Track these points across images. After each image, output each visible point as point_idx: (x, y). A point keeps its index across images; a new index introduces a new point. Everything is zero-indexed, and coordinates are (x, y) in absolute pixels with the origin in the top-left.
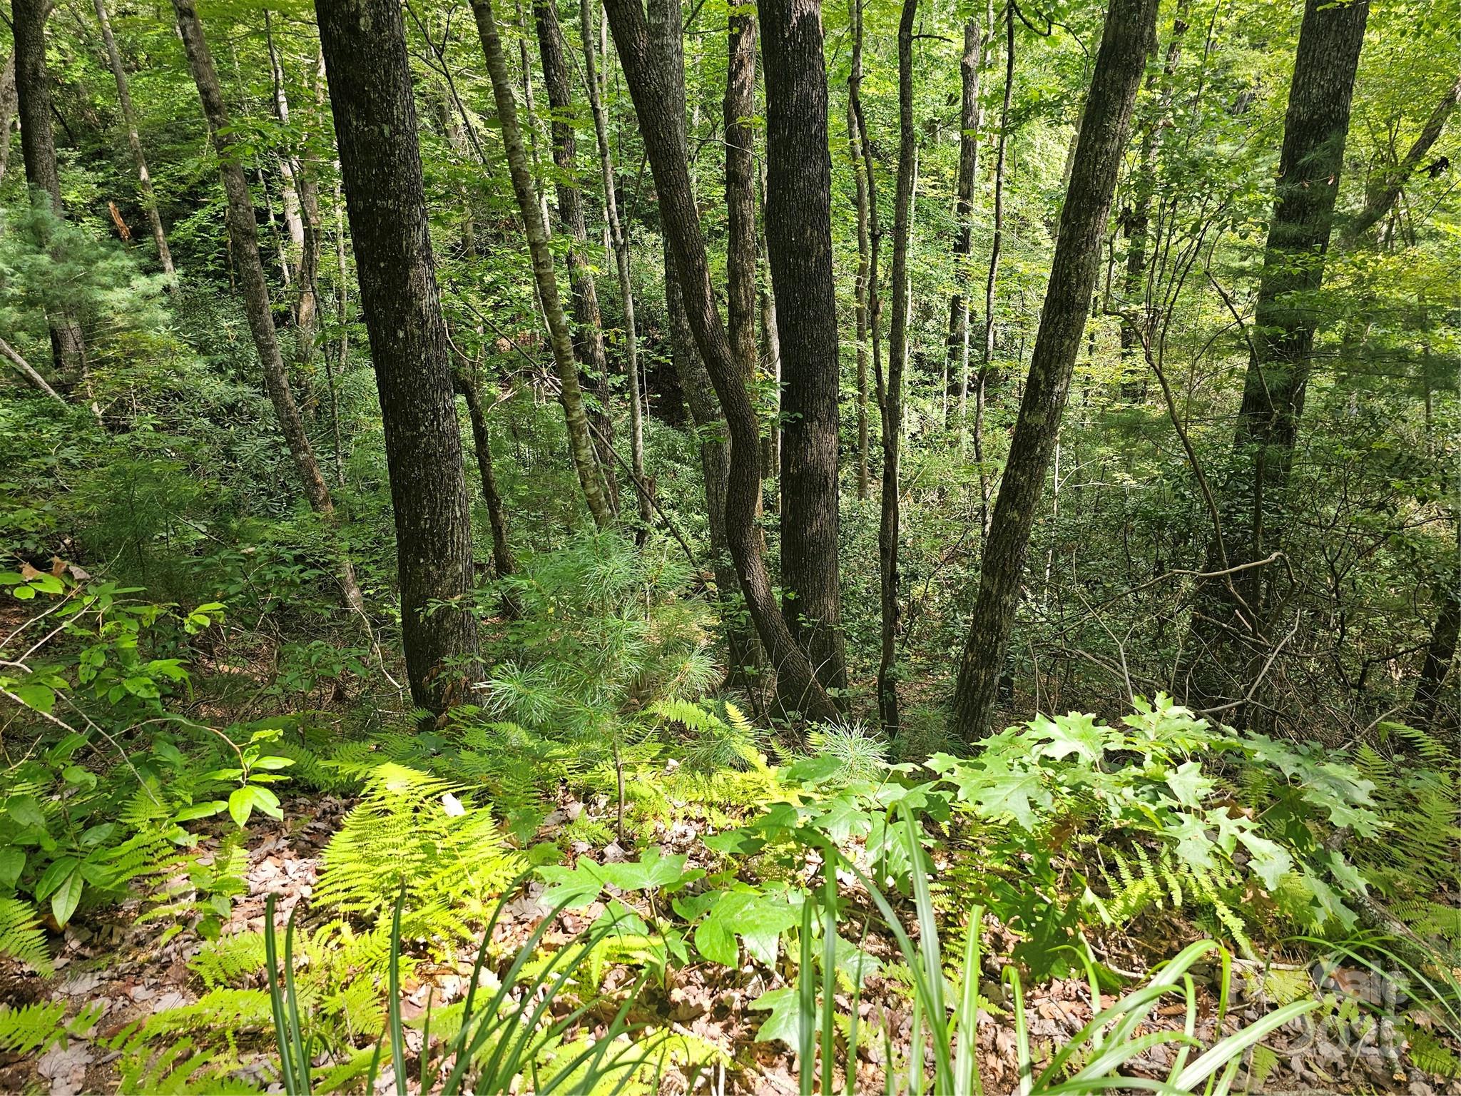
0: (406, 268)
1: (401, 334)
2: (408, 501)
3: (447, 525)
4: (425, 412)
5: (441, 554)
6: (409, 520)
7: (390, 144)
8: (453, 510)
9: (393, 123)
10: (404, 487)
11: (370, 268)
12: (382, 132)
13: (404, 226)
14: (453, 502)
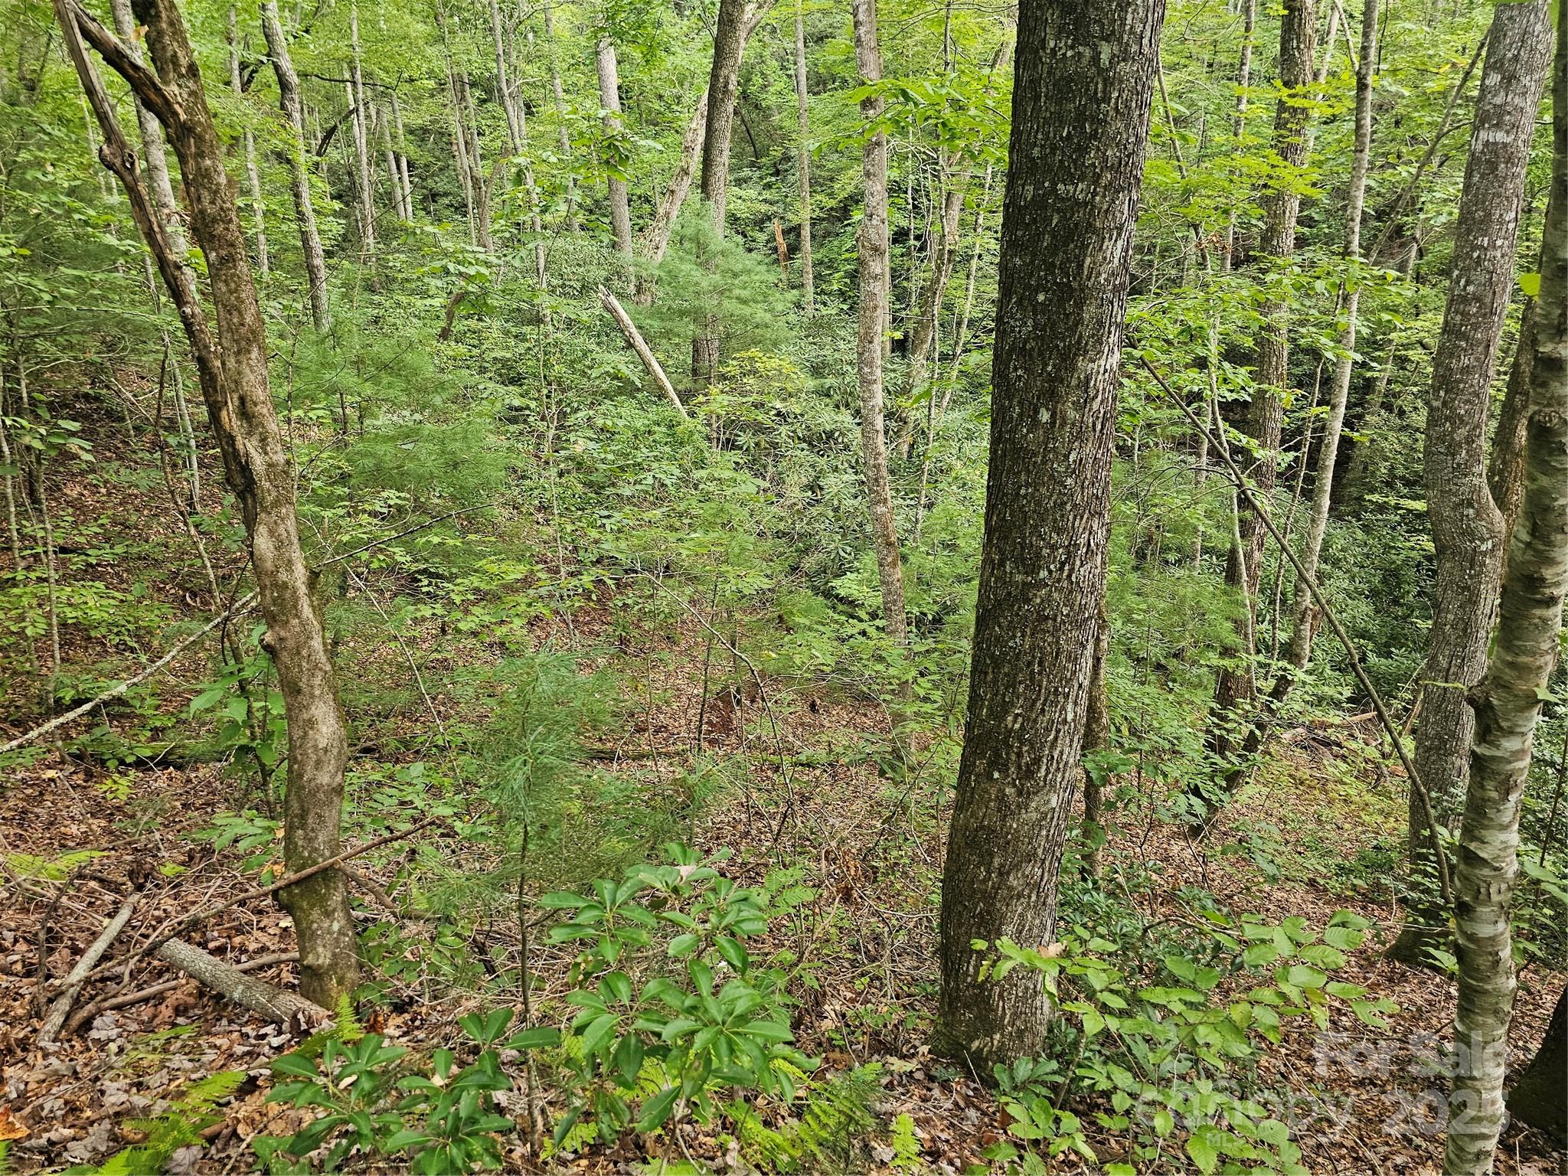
0: (1080, 305)
1: (1045, 416)
2: (995, 681)
3: (1048, 730)
4: (1053, 548)
5: (1029, 773)
6: (990, 708)
7: (1105, 80)
8: (1063, 708)
9: (1120, 40)
10: (992, 656)
11: (1019, 302)
12: (1096, 59)
13: (1095, 231)
14: (1067, 696)
